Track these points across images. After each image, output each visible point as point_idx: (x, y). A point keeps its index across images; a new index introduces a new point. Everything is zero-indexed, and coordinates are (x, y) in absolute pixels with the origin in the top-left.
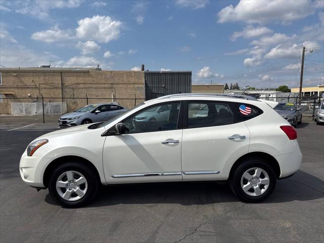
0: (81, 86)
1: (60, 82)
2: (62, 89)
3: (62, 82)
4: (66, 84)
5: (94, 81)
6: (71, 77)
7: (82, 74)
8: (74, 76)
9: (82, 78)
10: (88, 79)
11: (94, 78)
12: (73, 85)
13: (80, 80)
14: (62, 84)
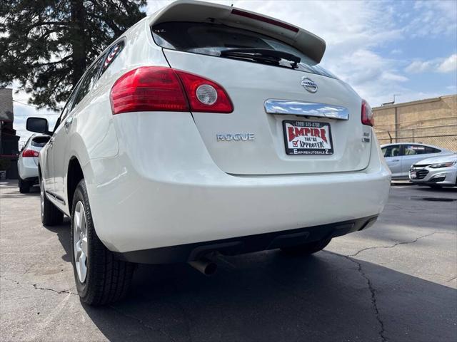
0: (427, 125)
1: (395, 123)
2: (396, 132)
3: (396, 122)
4: (403, 125)
5: (450, 114)
6: (409, 112)
7: (429, 105)
8: (415, 110)
9: (428, 112)
10: (439, 112)
11: (450, 108)
12: (412, 125)
13: (426, 115)
14: (396, 125)
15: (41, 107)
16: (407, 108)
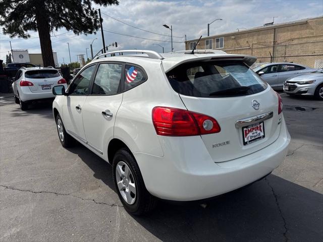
0: (295, 42)
2: (274, 47)
3: (274, 39)
4: (279, 42)
5: (313, 34)
6: (284, 32)
7: (299, 27)
8: (288, 30)
9: (298, 32)
10: (306, 32)
11: (313, 29)
12: (286, 41)
13: (295, 34)
14: (274, 42)
15: (13, 36)
16: (282, 28)
